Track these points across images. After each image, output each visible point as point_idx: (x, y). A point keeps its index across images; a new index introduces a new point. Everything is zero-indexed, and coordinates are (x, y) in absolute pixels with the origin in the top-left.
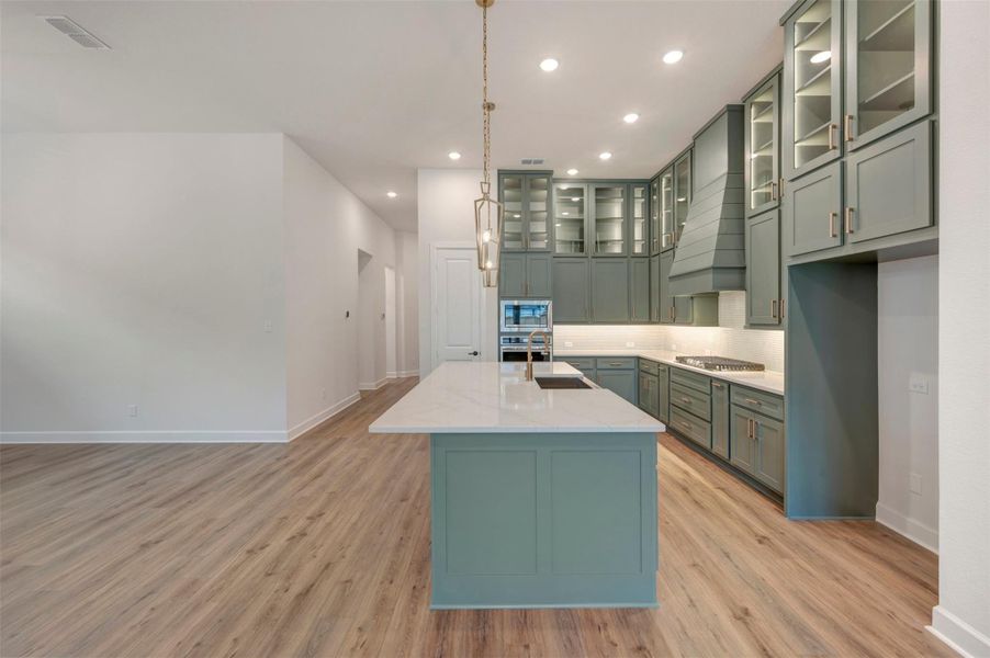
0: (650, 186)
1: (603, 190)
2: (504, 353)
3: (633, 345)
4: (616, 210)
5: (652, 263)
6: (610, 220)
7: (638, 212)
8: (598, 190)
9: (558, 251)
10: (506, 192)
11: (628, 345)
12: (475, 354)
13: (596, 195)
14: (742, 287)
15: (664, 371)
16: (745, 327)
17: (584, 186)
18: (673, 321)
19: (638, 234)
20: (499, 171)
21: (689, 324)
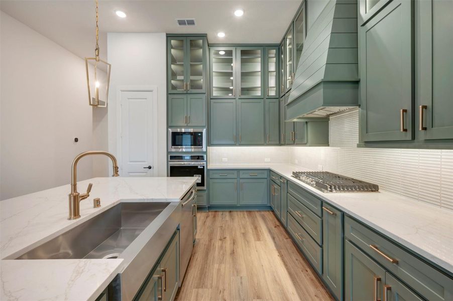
0: (279, 48)
1: (247, 52)
2: (171, 167)
3: (269, 160)
4: (257, 67)
5: (281, 102)
6: (252, 74)
7: (272, 67)
8: (243, 53)
9: (214, 95)
10: (173, 51)
11: (266, 160)
12: (150, 168)
13: (241, 56)
14: (356, 102)
15: (284, 183)
16: (359, 146)
17: (233, 49)
18: (294, 143)
19: (272, 82)
20: (167, 34)
21: (305, 144)
